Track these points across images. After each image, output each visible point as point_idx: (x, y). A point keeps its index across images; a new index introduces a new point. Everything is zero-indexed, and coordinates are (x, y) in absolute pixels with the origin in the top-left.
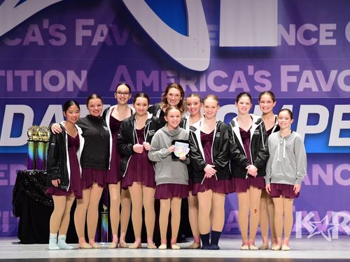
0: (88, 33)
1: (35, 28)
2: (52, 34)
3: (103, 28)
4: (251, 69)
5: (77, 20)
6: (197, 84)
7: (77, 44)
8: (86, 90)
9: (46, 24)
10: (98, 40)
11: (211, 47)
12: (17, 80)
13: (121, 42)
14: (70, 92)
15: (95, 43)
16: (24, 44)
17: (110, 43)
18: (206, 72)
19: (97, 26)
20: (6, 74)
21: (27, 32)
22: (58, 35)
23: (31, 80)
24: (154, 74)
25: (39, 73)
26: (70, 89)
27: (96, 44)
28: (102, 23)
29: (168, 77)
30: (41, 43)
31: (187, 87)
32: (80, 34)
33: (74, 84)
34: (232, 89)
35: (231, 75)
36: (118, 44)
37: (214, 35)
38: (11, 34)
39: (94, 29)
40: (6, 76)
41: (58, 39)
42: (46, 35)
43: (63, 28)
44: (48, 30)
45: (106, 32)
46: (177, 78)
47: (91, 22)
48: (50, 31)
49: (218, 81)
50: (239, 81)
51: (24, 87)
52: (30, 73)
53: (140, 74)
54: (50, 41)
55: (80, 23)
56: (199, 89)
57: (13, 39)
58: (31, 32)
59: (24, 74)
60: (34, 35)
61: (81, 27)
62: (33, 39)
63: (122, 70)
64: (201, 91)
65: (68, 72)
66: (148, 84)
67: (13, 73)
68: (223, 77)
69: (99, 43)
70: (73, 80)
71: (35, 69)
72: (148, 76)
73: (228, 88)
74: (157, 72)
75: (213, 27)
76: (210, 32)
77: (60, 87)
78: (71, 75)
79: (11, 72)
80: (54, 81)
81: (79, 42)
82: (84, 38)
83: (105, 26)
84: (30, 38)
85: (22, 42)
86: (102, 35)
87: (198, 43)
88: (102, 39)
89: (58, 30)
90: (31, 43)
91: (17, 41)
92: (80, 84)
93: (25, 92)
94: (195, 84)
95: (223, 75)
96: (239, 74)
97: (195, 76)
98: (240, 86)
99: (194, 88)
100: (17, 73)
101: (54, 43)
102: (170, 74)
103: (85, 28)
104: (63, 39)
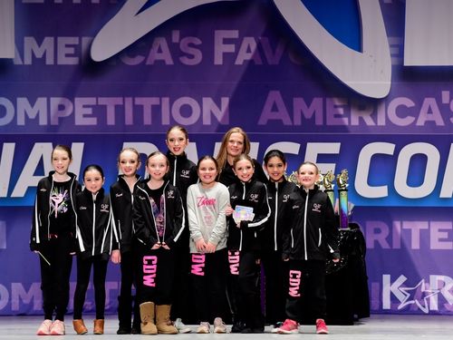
0: (231, 48)
1: (162, 42)
2: (183, 50)
3: (251, 42)
4: (446, 95)
5: (216, 32)
6: (374, 116)
7: (216, 63)
8: (227, 123)
9: (176, 36)
10: (243, 57)
11: (393, 66)
12: (138, 110)
13: (273, 60)
14: (207, 126)
15: (239, 61)
16: (148, 63)
17: (259, 62)
18: (386, 100)
19: (242, 40)
20: (124, 102)
21: (150, 47)
22: (191, 51)
23: (156, 110)
24: (317, 102)
25: (166, 100)
26: (207, 121)
27: (241, 63)
28: (249, 35)
29: (336, 107)
30: (169, 61)
31: (361, 120)
32: (220, 49)
33: (212, 114)
34: (420, 122)
35: (419, 104)
36: (270, 62)
37: (396, 51)
38: (131, 50)
39: (238, 42)
40: (124, 106)
41: (191, 57)
42: (176, 51)
43: (198, 42)
44: (178, 44)
45: (254, 47)
46: (348, 108)
47: (235, 34)
48: (181, 46)
49: (402, 112)
50: (430, 111)
51: (147, 120)
52: (155, 101)
53: (299, 103)
54: (181, 58)
55: (220, 35)
56: (376, 121)
57: (133, 56)
58: (157, 48)
59: (147, 103)
60: (160, 51)
61: (221, 41)
62: (159, 57)
63: (275, 96)
64: (379, 124)
65: (205, 100)
66: (308, 115)
67: (134, 101)
68: (408, 106)
69: (245, 61)
70: (210, 110)
71: (160, 96)
72: (308, 105)
73: (415, 121)
74: (321, 99)
75: (395, 40)
76: (391, 46)
77: (193, 119)
78: (208, 103)
79: (131, 99)
80: (186, 111)
81: (218, 60)
82: (225, 55)
83: (252, 39)
84: (155, 56)
85: (145, 61)
86: (249, 50)
87: (375, 61)
88: (248, 57)
89: (191, 45)
90: (156, 61)
91: (138, 60)
92: (220, 115)
93: (148, 126)
94: (371, 115)
95: (409, 103)
96: (430, 102)
97: (371, 104)
98: (430, 118)
99: (369, 122)
100: (138, 101)
101: (186, 61)
102: (337, 103)
103: (226, 41)
104: (198, 57)
